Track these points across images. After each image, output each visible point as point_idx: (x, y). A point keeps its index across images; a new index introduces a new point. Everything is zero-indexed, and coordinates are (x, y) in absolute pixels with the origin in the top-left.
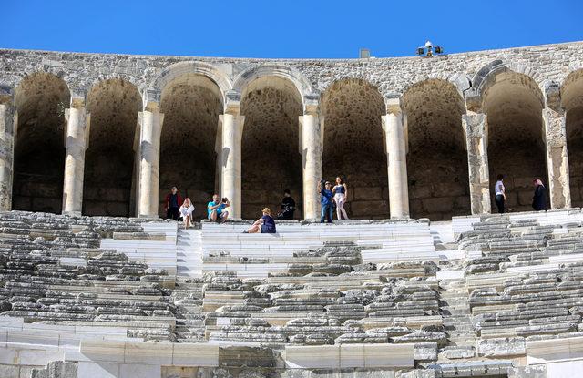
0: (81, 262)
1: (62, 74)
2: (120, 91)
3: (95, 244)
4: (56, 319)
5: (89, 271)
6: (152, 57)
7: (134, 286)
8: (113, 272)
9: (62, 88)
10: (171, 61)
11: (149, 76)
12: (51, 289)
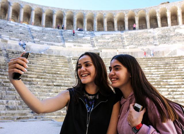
0: (173, 34)
1: (165, 7)
2: (174, 8)
3: (174, 31)
4: (172, 44)
5: (175, 35)
6: (179, 2)
7: (182, 37)
8: (178, 35)
9: (166, 9)
10: (182, 1)
11: (179, 5)
12: (170, 39)
